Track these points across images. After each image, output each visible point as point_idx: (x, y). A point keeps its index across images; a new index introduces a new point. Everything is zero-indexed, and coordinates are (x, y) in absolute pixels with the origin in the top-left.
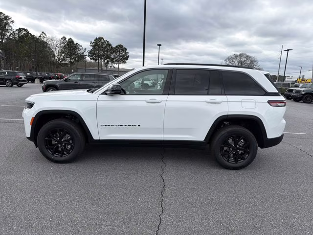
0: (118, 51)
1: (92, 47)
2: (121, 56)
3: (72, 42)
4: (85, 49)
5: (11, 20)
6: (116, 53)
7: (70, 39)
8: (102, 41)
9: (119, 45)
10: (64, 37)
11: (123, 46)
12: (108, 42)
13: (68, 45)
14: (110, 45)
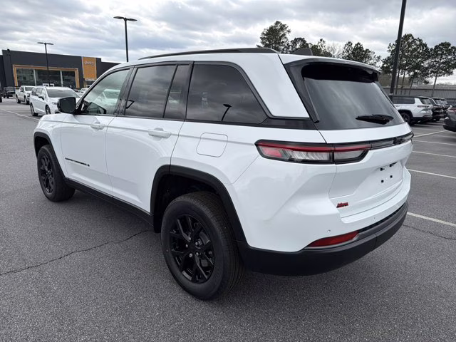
0: (437, 55)
1: (390, 54)
2: (443, 63)
3: (361, 48)
4: (379, 58)
5: (287, 29)
6: (435, 58)
7: (359, 44)
8: (410, 41)
9: (442, 44)
10: (349, 43)
11: (449, 45)
12: (420, 40)
13: (353, 53)
14: (425, 45)
